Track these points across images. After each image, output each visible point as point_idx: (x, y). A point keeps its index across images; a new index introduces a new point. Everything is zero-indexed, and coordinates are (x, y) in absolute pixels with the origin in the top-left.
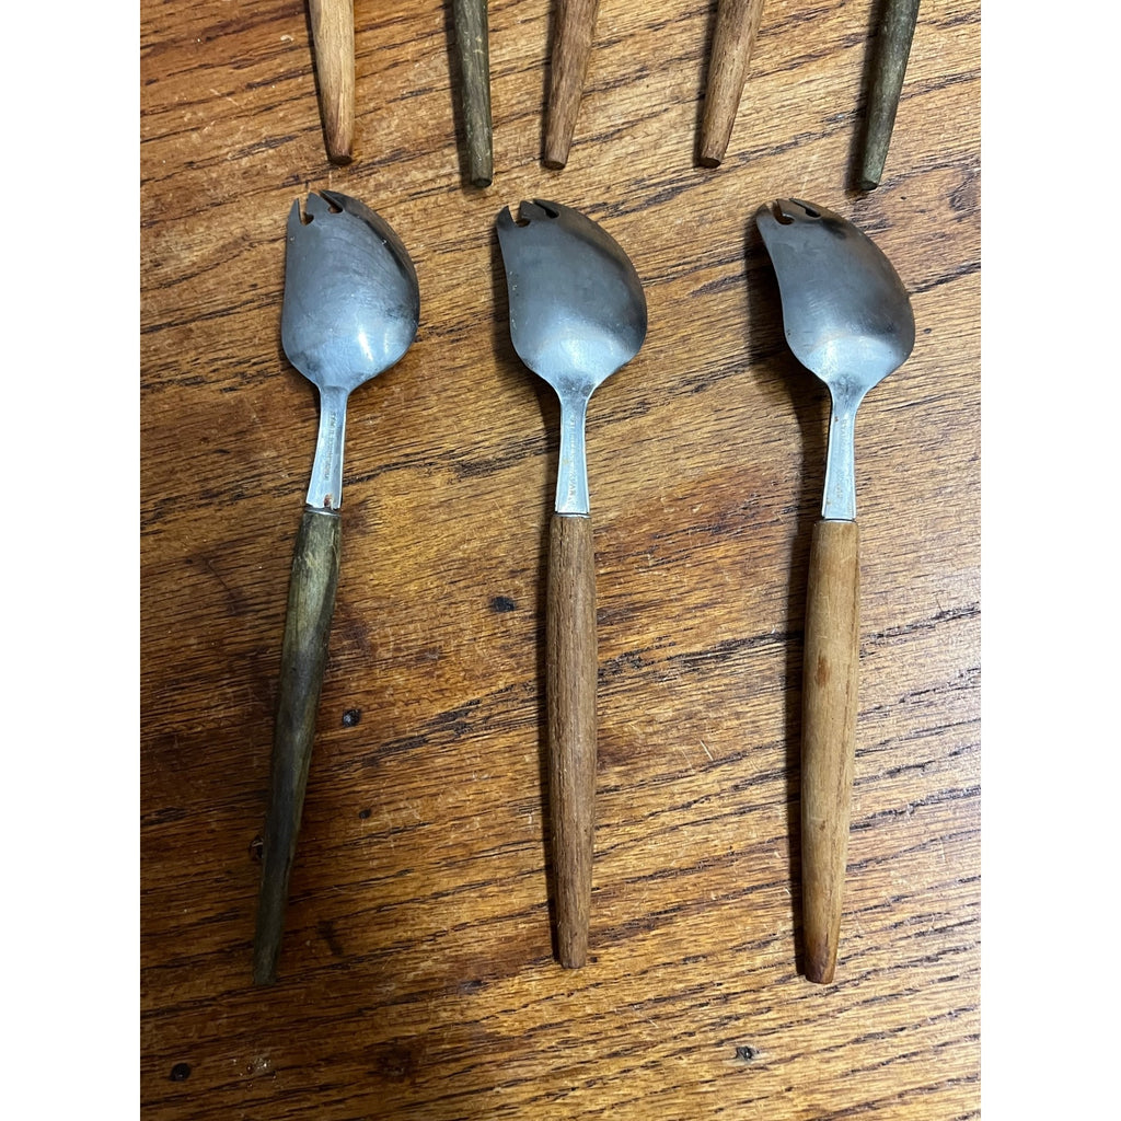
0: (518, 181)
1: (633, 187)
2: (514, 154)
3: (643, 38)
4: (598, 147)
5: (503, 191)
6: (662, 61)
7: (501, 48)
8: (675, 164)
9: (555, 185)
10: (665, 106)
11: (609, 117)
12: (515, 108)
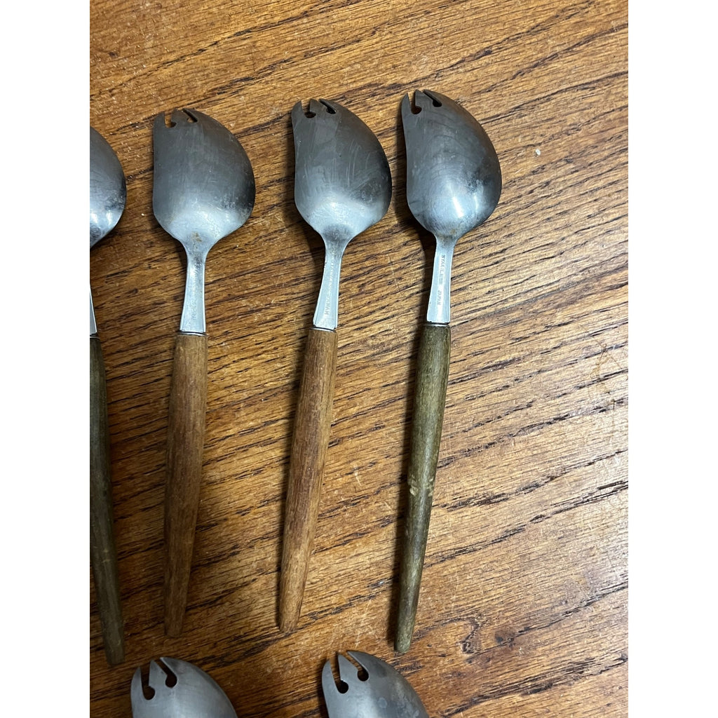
0: (148, 640)
1: (233, 643)
2: (144, 619)
3: (234, 522)
4: (205, 612)
5: (137, 650)
6: (249, 541)
7: (128, 532)
8: (264, 624)
9: (175, 643)
10: (253, 577)
11: (213, 587)
12: (142, 581)
